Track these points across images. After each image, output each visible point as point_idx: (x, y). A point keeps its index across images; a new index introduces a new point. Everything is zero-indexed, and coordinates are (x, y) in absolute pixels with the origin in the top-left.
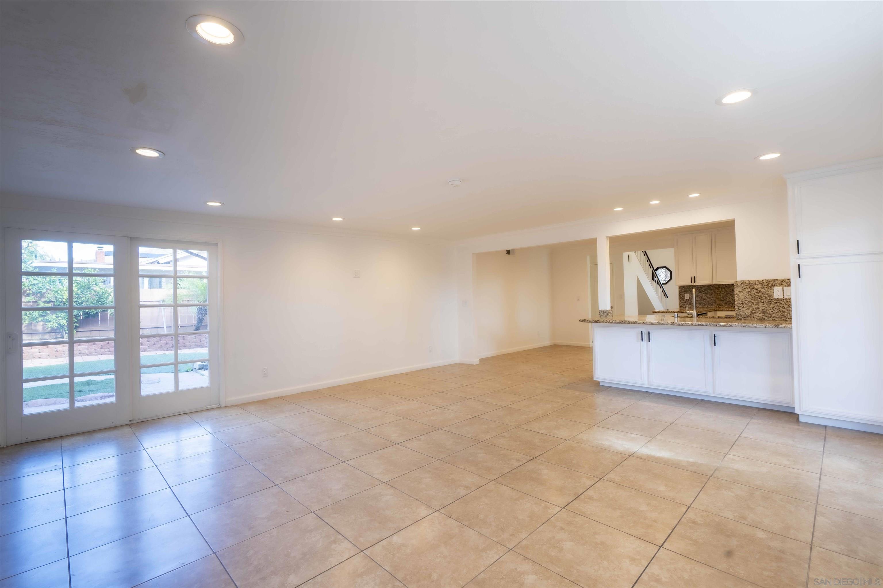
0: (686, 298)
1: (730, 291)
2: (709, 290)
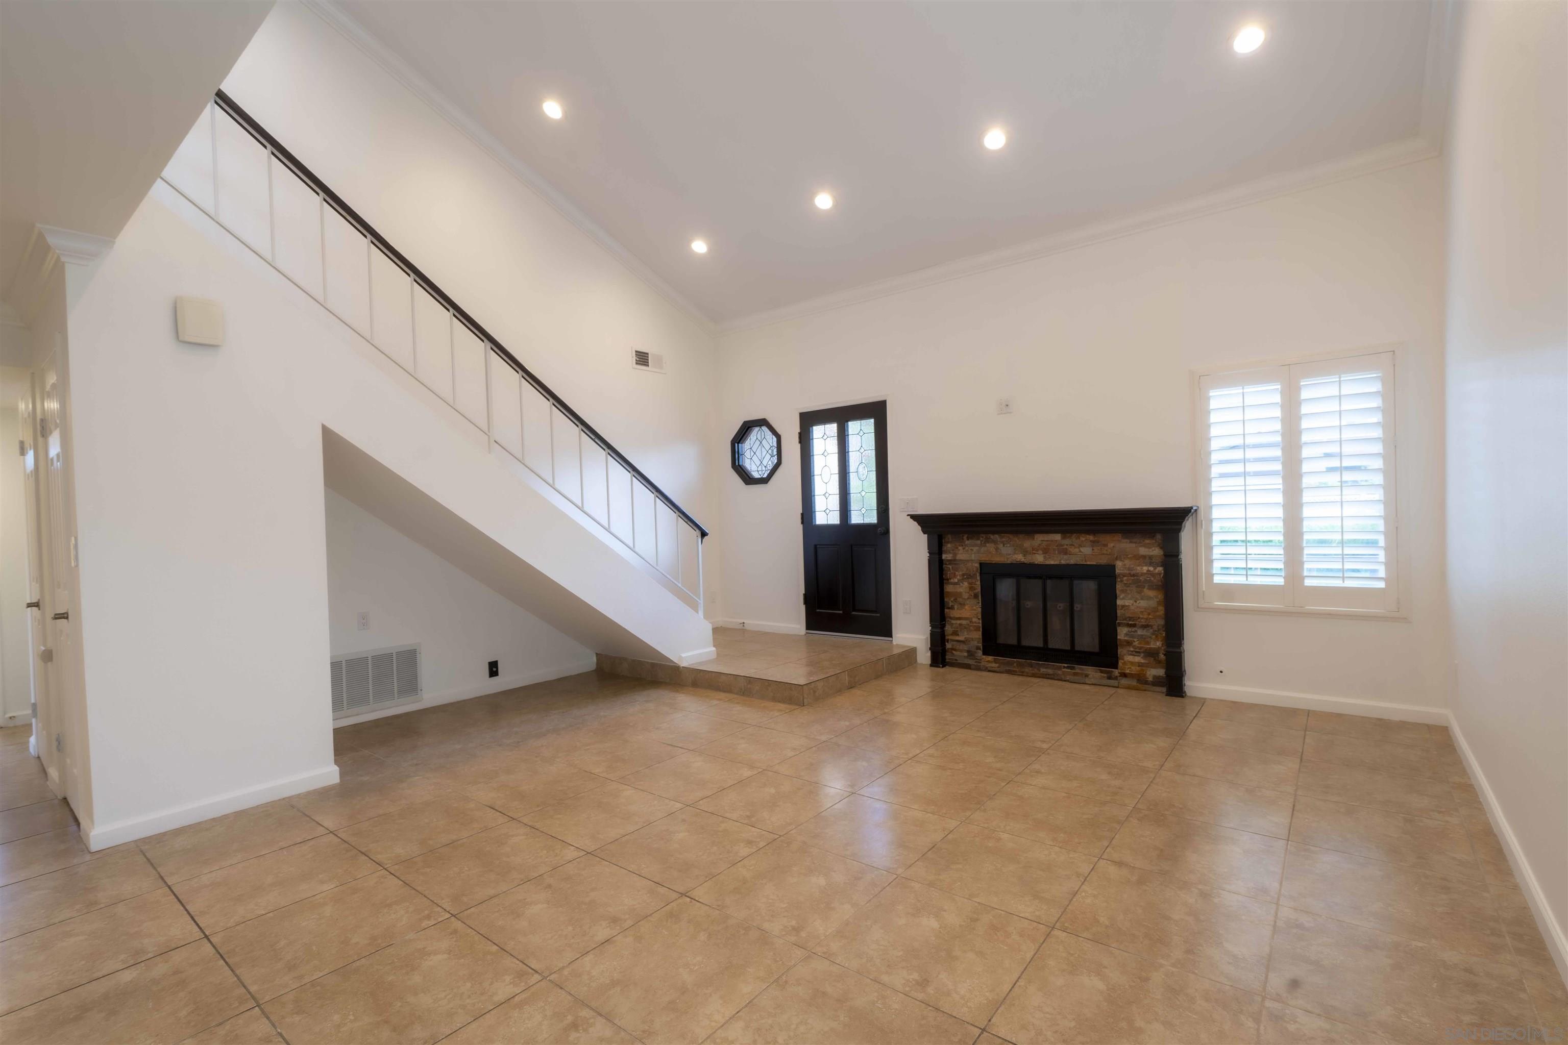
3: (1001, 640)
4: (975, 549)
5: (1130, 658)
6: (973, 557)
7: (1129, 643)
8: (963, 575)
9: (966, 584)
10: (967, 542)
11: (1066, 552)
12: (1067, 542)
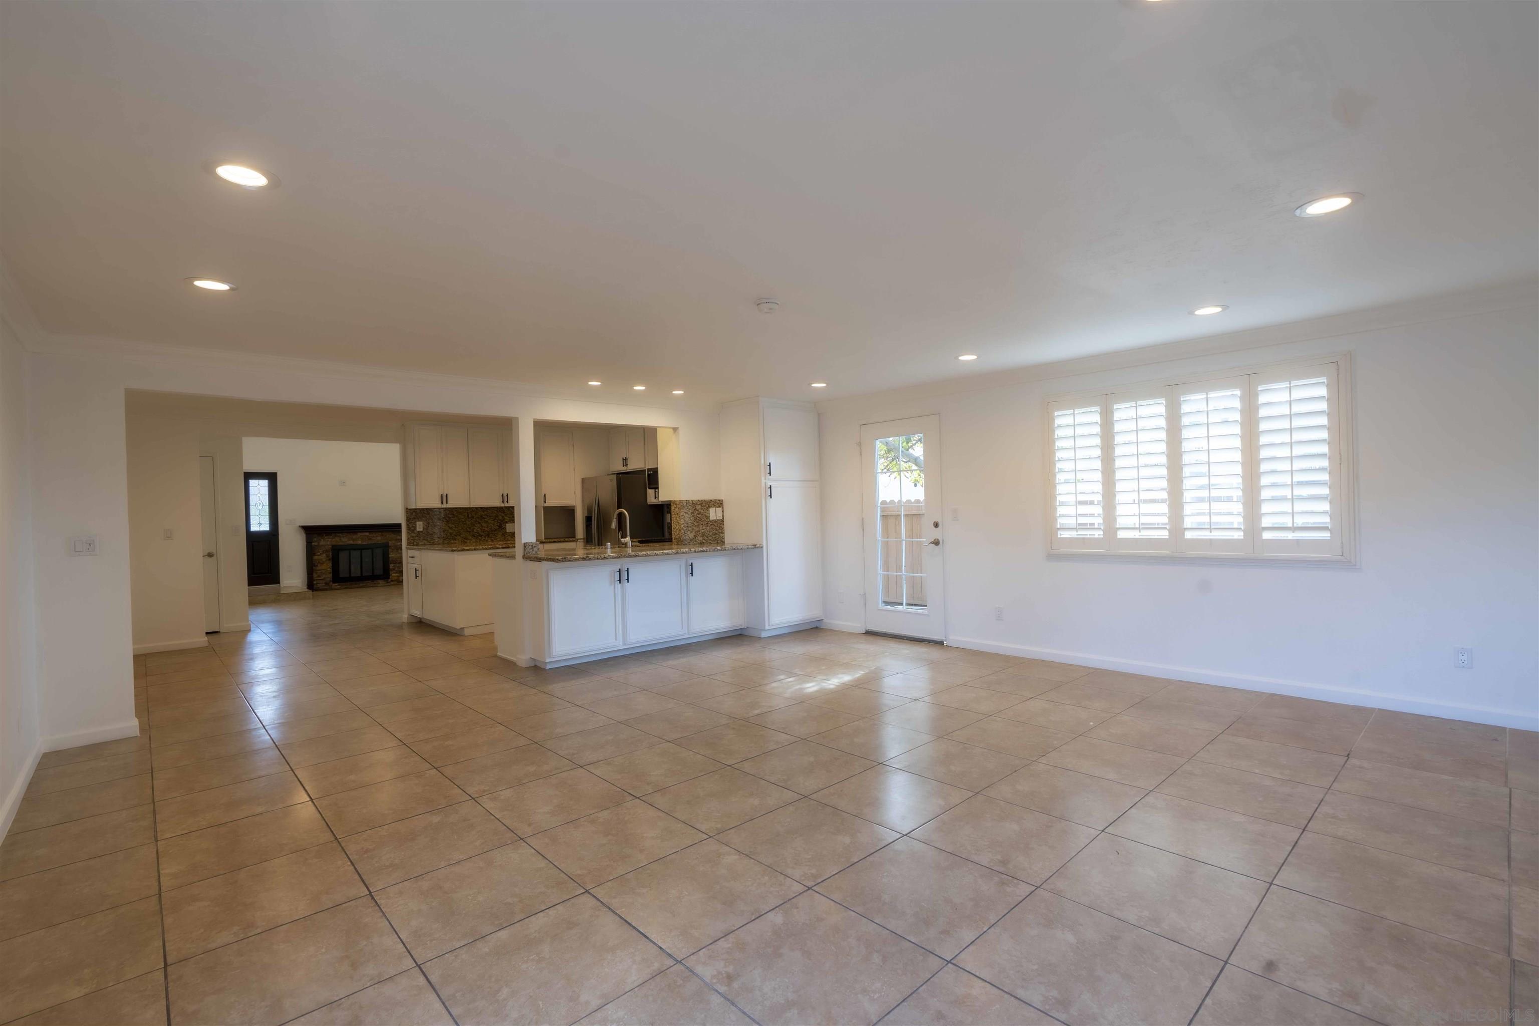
0: (418, 529)
1: (478, 518)
2: (451, 516)
3: (341, 575)
4: (330, 540)
5: (394, 575)
6: (328, 543)
7: (394, 569)
8: (323, 551)
9: (324, 555)
10: (326, 537)
11: (370, 539)
12: (370, 535)
